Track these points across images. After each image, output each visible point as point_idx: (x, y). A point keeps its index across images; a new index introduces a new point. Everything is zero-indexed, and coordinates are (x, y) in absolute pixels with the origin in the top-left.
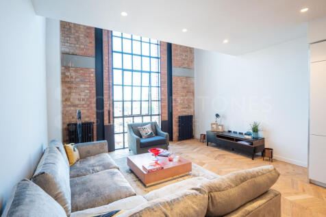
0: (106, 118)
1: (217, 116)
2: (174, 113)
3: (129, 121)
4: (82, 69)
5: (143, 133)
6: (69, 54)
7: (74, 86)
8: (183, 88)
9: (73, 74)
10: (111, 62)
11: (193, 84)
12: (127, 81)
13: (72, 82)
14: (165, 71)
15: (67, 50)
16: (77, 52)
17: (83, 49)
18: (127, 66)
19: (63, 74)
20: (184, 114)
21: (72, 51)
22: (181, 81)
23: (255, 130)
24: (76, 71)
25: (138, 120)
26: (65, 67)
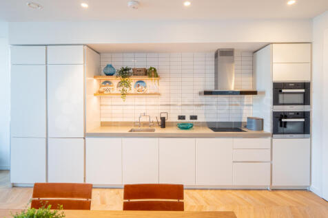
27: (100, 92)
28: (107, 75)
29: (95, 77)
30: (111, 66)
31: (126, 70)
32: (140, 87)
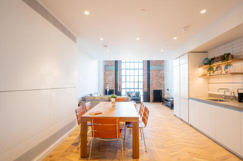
0: (118, 89)
1: (168, 90)
2: (151, 88)
3: (128, 90)
5: (131, 95)
8: (157, 76)
10: (121, 67)
11: (164, 74)
12: (128, 74)
13: (107, 75)
14: (146, 68)
16: (109, 64)
17: (111, 63)
18: (128, 67)
19: (105, 73)
20: (157, 89)
21: (107, 64)
22: (156, 72)
24: (108, 71)
25: (132, 90)
26: (105, 70)
27: (204, 75)
29: (199, 67)
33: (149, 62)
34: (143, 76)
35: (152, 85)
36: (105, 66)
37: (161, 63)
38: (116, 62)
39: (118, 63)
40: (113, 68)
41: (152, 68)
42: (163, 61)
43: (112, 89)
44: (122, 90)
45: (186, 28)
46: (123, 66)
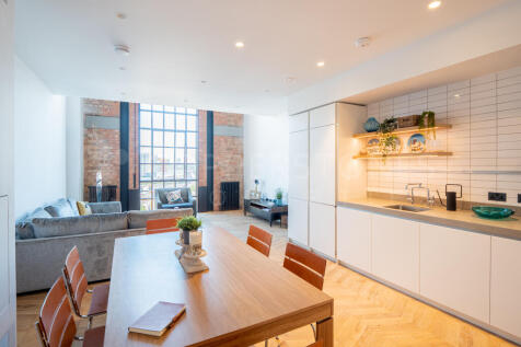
0: (131, 182)
1: (256, 182)
2: (215, 178)
3: (159, 186)
4: (106, 130)
6: (91, 115)
7: (96, 148)
8: (228, 149)
9: (96, 135)
10: (137, 122)
11: (242, 144)
13: (95, 144)
14: (204, 130)
15: (90, 112)
16: (101, 113)
17: (106, 110)
19: (86, 136)
20: (229, 180)
21: (95, 112)
22: (226, 141)
23: (280, 197)
24: (99, 133)
25: (170, 186)
26: (88, 129)
27: (362, 154)
28: (369, 131)
29: (355, 136)
30: (374, 119)
31: (389, 122)
32: (417, 144)
33: (210, 115)
34: (197, 148)
35: (218, 170)
36: (87, 115)
37: (237, 120)
38: (124, 107)
39: (131, 110)
40: (115, 124)
41: (218, 130)
42: (241, 117)
43: (110, 183)
44: (142, 185)
45: (366, 40)
46: (145, 120)
